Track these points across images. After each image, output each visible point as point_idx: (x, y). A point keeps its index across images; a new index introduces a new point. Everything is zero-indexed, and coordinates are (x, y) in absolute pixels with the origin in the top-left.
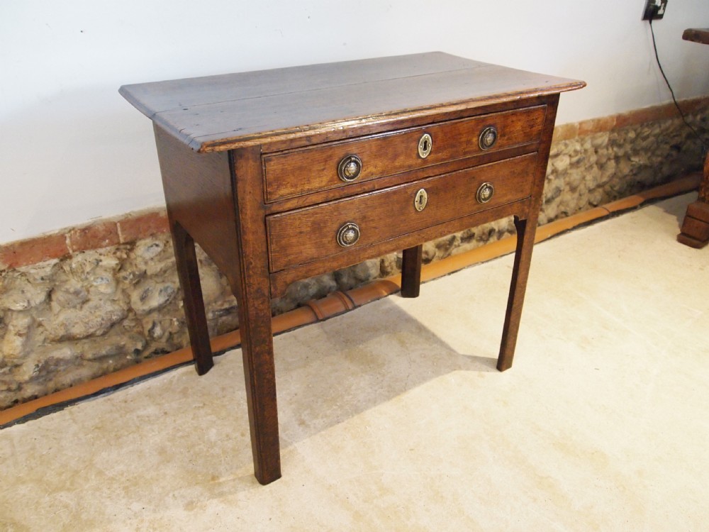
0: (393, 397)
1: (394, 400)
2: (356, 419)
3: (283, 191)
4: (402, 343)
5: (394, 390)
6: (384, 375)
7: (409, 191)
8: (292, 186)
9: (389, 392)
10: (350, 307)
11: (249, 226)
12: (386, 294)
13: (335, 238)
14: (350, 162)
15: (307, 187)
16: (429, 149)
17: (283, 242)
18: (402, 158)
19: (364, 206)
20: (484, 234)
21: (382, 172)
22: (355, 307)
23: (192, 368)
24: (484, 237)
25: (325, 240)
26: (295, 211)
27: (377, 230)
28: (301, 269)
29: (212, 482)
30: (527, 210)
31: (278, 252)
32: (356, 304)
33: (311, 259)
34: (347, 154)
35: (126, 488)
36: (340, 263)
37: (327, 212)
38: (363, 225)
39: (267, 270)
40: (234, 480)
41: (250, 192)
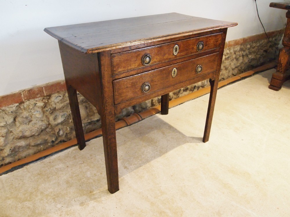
0: (162, 155)
1: (162, 156)
2: (148, 165)
3: (120, 70)
4: (163, 133)
5: (162, 152)
6: (157, 147)
7: (170, 69)
8: (124, 68)
9: (160, 153)
10: (141, 119)
11: (106, 85)
12: (154, 114)
13: (140, 89)
14: (147, 57)
15: (129, 68)
16: (178, 51)
17: (120, 91)
18: (167, 55)
19: (152, 75)
20: (192, 88)
21: (159, 61)
22: (142, 120)
23: (77, 147)
24: (192, 89)
25: (137, 90)
26: (125, 78)
27: (157, 86)
28: (127, 103)
29: (90, 194)
30: (215, 76)
31: (118, 95)
32: (143, 118)
33: (131, 98)
34: (145, 54)
35: (54, 199)
36: (143, 99)
37: (137, 78)
38: (152, 84)
39: (113, 103)
40: (100, 192)
41: (107, 71)
